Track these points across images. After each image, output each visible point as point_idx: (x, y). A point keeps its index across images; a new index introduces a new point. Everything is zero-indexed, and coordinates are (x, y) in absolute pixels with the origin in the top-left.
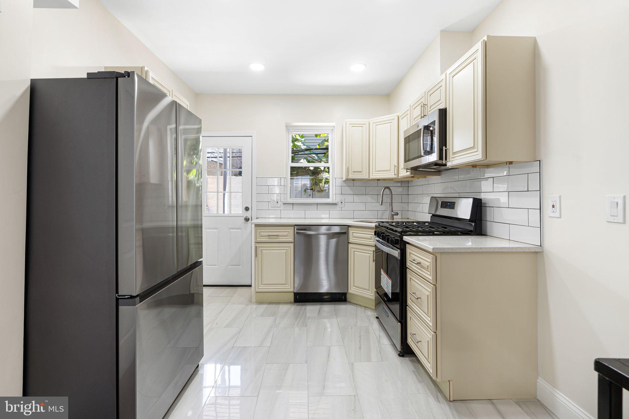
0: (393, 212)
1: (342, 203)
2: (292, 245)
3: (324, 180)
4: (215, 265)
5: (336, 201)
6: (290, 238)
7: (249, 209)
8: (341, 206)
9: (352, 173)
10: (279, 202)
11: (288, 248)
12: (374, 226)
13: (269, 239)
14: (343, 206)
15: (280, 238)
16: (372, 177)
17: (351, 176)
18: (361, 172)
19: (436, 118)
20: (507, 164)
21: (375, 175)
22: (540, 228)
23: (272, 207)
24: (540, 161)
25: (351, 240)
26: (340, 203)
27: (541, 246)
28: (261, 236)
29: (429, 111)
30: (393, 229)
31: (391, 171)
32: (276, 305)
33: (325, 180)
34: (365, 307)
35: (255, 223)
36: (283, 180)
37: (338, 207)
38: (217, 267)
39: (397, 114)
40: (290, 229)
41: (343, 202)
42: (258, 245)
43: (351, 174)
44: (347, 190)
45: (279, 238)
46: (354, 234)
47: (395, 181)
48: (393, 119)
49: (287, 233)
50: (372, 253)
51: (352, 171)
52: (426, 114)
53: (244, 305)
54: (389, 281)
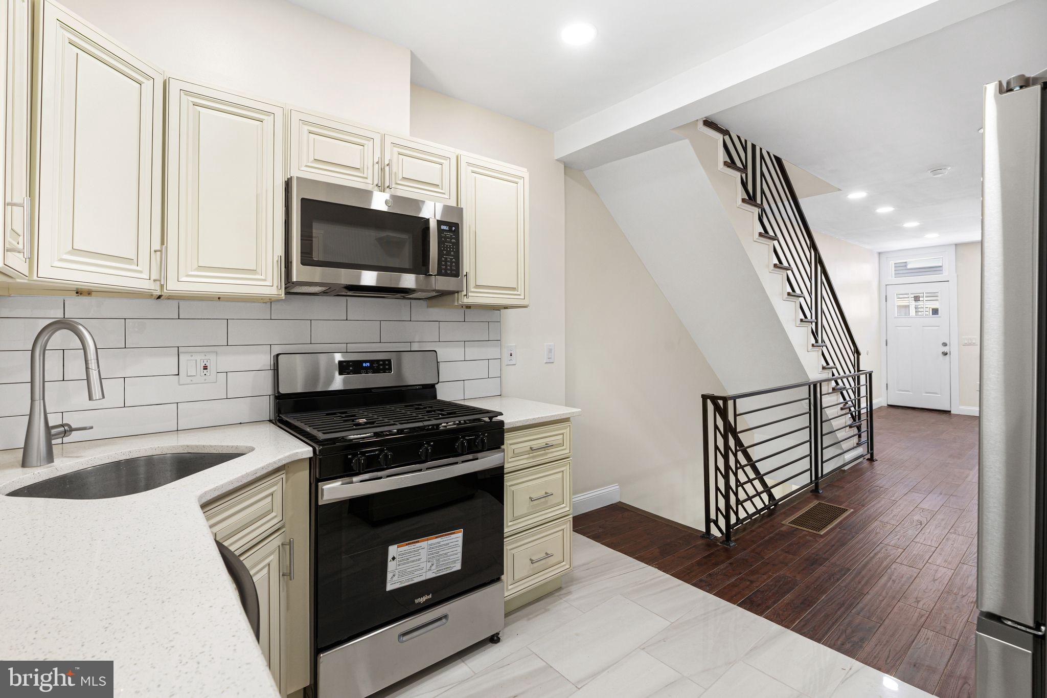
54: (451, 538)
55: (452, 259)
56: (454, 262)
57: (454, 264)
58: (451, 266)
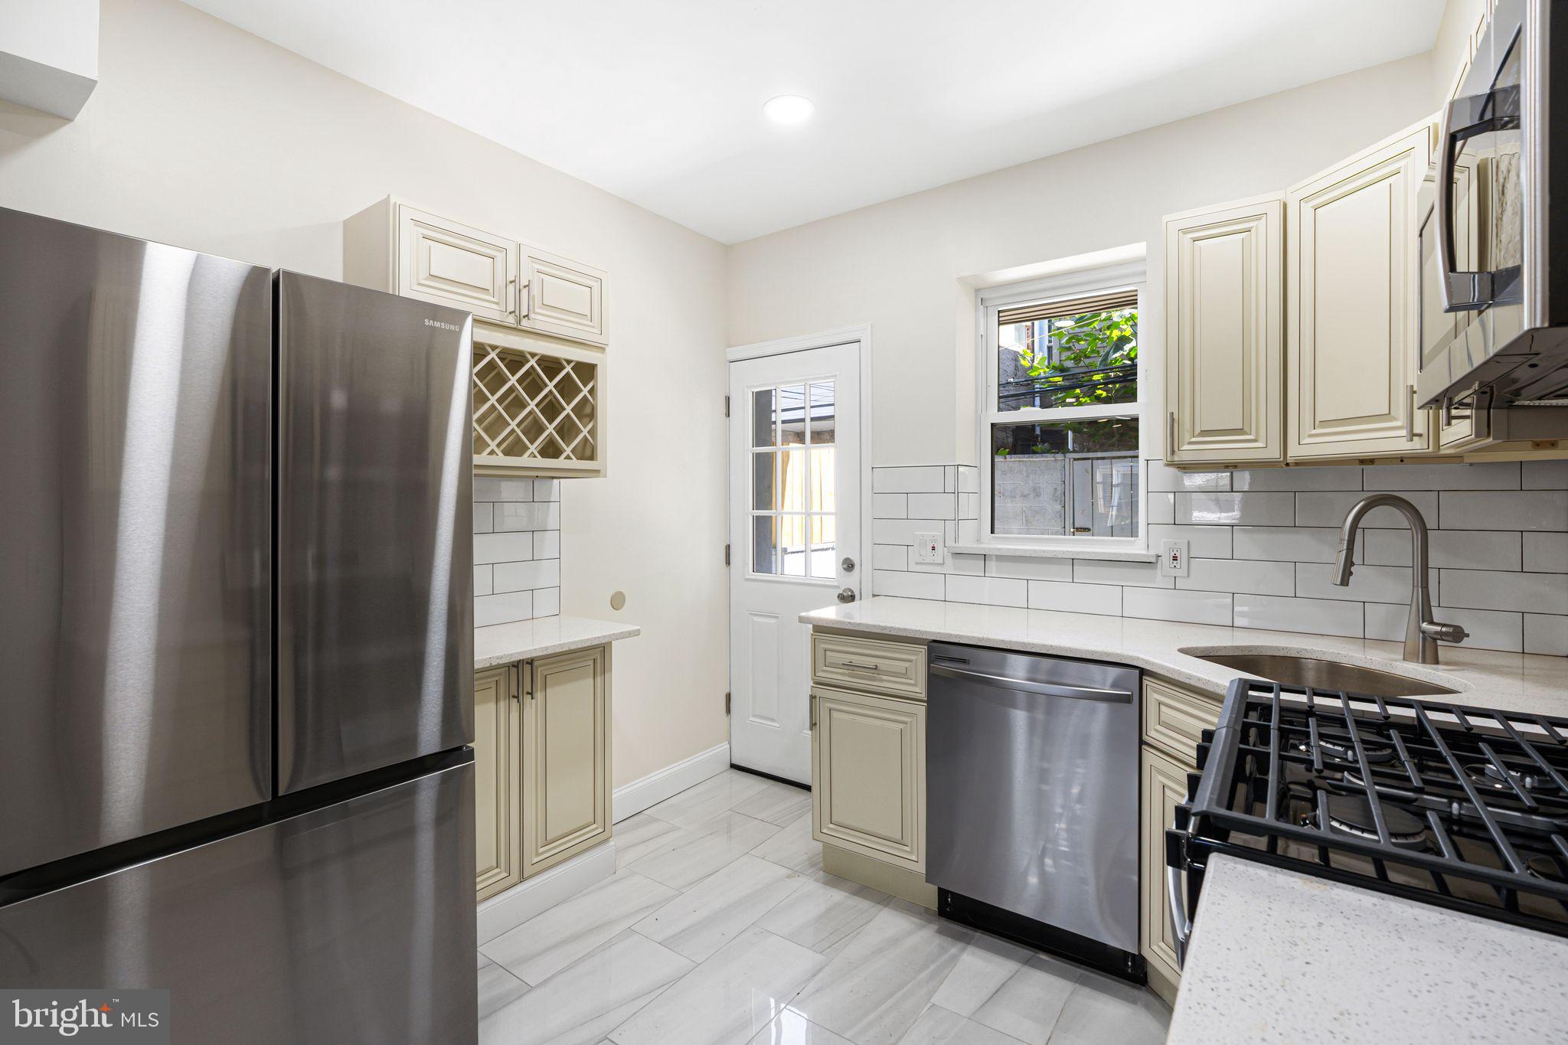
0: (1432, 623)
1: (1175, 558)
2: (921, 710)
4: (773, 720)
5: (1153, 552)
6: (914, 685)
7: (853, 566)
8: (1173, 572)
9: (1194, 440)
10: (941, 548)
11: (910, 717)
14: (1181, 572)
15: (884, 677)
21: (1313, 444)
23: (917, 563)
25: (1152, 733)
26: (1166, 560)
28: (827, 661)
31: (1395, 419)
32: (873, 904)
35: (815, 619)
37: (1160, 576)
38: (777, 725)
40: (915, 653)
41: (1181, 558)
42: (819, 692)
43: (1190, 443)
45: (882, 681)
46: (1163, 708)
47: (1471, 464)
49: (907, 664)
51: (1197, 431)
53: (784, 871)
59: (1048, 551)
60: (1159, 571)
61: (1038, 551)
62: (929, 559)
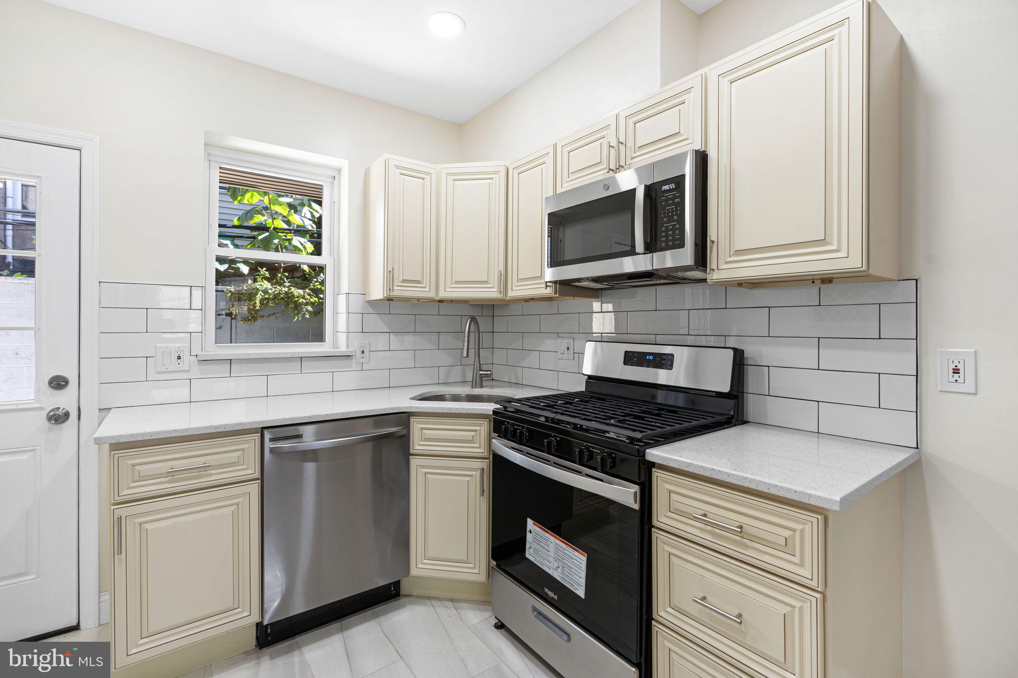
0: (482, 371)
1: (363, 352)
2: (253, 489)
3: (259, 296)
5: (348, 350)
6: (246, 469)
7: (67, 383)
8: (363, 360)
9: (399, 284)
10: (185, 356)
11: (240, 498)
12: (491, 413)
13: (169, 482)
15: (213, 472)
16: (443, 295)
17: (397, 292)
18: (418, 282)
19: (688, 170)
20: (813, 282)
21: (449, 292)
22: (917, 412)
23: (159, 373)
24: (917, 280)
25: (415, 447)
26: (359, 354)
27: (917, 448)
28: (137, 477)
29: (632, 158)
30: (581, 426)
31: (489, 284)
33: (261, 294)
34: (452, 600)
36: (197, 293)
37: (354, 364)
39: (507, 163)
40: (247, 442)
41: (367, 352)
42: (124, 511)
44: (376, 322)
45: (211, 475)
46: (424, 431)
48: (496, 173)
49: (237, 454)
50: (477, 474)
52: (622, 163)
54: (574, 553)
55: (675, 225)
56: (677, 229)
57: (677, 232)
58: (673, 236)
59: (287, 353)
60: (354, 361)
61: (280, 353)
62: (174, 368)
